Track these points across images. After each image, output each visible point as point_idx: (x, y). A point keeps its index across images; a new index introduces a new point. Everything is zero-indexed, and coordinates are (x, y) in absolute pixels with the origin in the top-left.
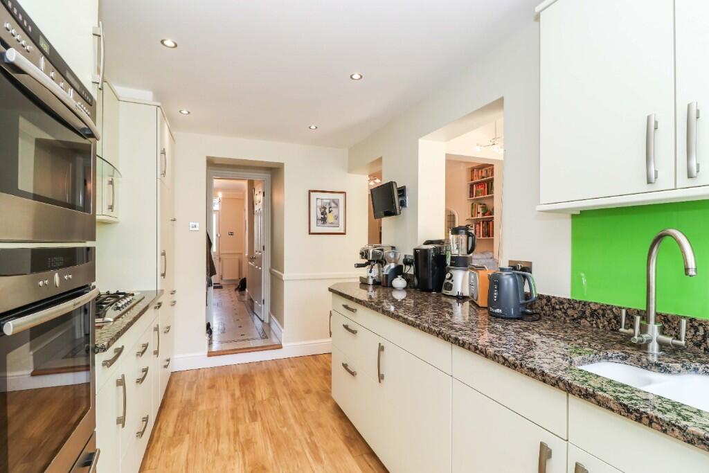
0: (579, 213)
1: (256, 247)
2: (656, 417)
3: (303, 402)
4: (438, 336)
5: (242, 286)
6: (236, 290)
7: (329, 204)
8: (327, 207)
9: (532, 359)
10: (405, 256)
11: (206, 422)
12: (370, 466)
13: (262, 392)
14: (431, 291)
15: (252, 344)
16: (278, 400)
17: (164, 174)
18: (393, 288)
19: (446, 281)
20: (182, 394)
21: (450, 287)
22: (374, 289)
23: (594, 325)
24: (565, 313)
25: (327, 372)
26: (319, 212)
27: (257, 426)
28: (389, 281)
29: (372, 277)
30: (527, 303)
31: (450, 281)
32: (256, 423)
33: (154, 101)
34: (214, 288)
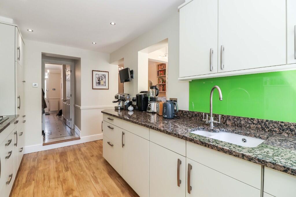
0: (191, 81)
1: (67, 96)
2: (210, 144)
3: (90, 161)
4: (144, 126)
5: (60, 113)
6: (57, 115)
7: (102, 76)
8: (101, 78)
9: (175, 131)
10: (133, 98)
11: (43, 174)
12: (119, 181)
13: (70, 158)
14: (143, 111)
15: (65, 138)
16: (79, 161)
17: (19, 59)
18: (128, 110)
19: (148, 107)
20: (30, 164)
21: (150, 109)
22: (121, 112)
23: (196, 119)
24: (187, 116)
25: (101, 147)
26: (97, 80)
27: (69, 173)
28: (126, 108)
29: (120, 107)
30: (175, 113)
31: (150, 107)
32: (68, 172)
33: (13, 23)
34: (46, 115)
